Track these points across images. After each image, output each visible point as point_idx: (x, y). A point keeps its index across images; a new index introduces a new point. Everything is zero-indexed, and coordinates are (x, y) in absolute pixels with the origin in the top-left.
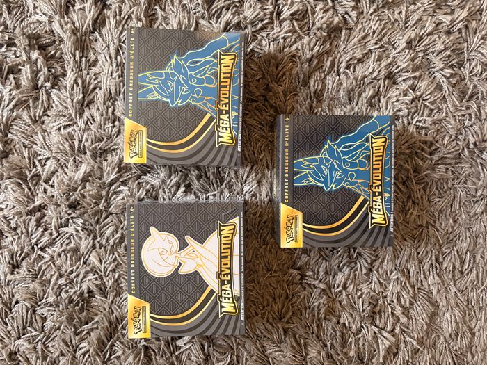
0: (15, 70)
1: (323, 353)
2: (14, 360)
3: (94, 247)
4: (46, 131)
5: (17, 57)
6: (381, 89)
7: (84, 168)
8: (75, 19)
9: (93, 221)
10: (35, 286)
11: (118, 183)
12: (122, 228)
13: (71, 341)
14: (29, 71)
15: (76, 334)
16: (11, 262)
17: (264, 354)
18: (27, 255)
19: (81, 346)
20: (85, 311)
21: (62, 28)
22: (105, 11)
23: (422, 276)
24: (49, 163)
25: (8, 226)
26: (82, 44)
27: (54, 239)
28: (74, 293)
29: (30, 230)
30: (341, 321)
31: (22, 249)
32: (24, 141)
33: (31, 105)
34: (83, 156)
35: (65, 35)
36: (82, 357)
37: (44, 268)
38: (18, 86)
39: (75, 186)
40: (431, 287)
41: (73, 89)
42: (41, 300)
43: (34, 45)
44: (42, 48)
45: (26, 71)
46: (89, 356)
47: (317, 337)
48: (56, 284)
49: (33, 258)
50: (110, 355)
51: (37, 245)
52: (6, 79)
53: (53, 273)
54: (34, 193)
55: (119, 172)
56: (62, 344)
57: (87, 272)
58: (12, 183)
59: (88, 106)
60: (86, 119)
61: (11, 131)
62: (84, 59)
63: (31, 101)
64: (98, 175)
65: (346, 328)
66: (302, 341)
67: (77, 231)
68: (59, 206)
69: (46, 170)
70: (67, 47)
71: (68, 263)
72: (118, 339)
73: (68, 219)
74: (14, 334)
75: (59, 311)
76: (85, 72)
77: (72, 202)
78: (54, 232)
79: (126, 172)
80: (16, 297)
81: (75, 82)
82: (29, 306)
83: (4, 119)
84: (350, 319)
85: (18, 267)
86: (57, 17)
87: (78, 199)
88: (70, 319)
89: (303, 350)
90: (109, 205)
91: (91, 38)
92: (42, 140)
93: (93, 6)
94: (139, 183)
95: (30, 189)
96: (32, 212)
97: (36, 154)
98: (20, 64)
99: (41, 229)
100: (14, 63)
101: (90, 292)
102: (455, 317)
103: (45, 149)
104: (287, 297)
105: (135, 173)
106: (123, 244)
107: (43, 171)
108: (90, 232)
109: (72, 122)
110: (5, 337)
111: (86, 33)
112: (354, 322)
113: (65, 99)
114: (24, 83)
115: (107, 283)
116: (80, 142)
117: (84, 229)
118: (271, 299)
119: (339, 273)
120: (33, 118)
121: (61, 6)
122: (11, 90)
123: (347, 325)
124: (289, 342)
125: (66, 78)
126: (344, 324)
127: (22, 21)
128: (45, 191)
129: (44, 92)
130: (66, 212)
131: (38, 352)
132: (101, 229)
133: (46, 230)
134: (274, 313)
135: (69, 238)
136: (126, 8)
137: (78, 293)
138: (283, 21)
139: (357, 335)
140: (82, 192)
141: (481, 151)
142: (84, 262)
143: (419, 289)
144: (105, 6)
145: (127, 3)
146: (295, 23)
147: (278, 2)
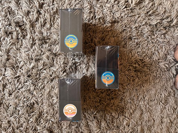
0: (11, 33)
1: (106, 124)
2: (9, 123)
3: (35, 89)
4: (21, 52)
5: (12, 29)
6: (127, 42)
7: (32, 65)
8: (31, 17)
9: (35, 81)
10: (16, 101)
11: (43, 70)
12: (44, 84)
13: (27, 118)
14: (16, 34)
15: (29, 116)
16: (9, 93)
17: (87, 124)
18: (14, 91)
19: (30, 120)
20: (32, 109)
21: (26, 20)
22: (40, 15)
23: (138, 101)
24: (21, 62)
25: (8, 82)
26: (33, 26)
27: (23, 86)
28: (29, 103)
29: (15, 83)
30: (112, 115)
31: (13, 89)
32: (14, 55)
33: (16, 44)
34: (32, 61)
35: (28, 23)
36: (30, 123)
37: (19, 95)
38: (12, 38)
39: (29, 70)
40: (141, 105)
41: (29, 40)
42: (18, 105)
43: (17, 25)
44: (20, 26)
45: (15, 33)
46: (33, 123)
47: (104, 119)
48: (23, 100)
49: (16, 92)
50: (39, 123)
51: (17, 88)
52: (8, 36)
53: (22, 97)
54: (17, 72)
55: (43, 66)
56: (24, 119)
57: (33, 97)
58: (10, 68)
59: (34, 45)
60: (33, 49)
61: (10, 52)
62: (33, 30)
64: (37, 66)
65: (113, 117)
66: (99, 121)
67: (30, 84)
68: (24, 76)
69: (21, 65)
70: (28, 26)
71: (27, 94)
72: (42, 118)
73: (27, 80)
74: (9, 115)
75: (24, 109)
76: (33, 34)
77: (28, 75)
78: (23, 84)
79: (46, 66)
80: (10, 104)
81: (30, 37)
82: (14, 107)
83: (8, 48)
84: (115, 114)
85: (11, 95)
86: (25, 17)
87: (30, 74)
88: (27, 111)
89: (100, 123)
90: (40, 76)
91: (35, 23)
92: (19, 55)
93: (36, 14)
94: (50, 70)
95: (15, 71)
96: (16, 78)
97: (18, 60)
98: (13, 31)
100: (11, 31)
101: (33, 103)
102: (148, 115)
103: (20, 58)
104: (95, 107)
105: (49, 66)
106: (44, 89)
108: (34, 85)
109: (29, 50)
110: (7, 116)
113: (26, 42)
114: (14, 37)
115: (39, 100)
116: (31, 56)
117: (32, 83)
118: (90, 107)
119: (112, 100)
120: (17, 48)
121: (26, 13)
122: (10, 40)
123: (114, 116)
124: (95, 121)
125: (27, 36)
126: (113, 116)
127: (13, 18)
128: (20, 71)
129: (20, 40)
130: (27, 78)
131: (17, 121)
132: (37, 84)
133: (20, 83)
134: (91, 112)
135: (27, 86)
136: (46, 14)
137: (30, 103)
138: (96, 19)
139: (117, 119)
140: (32, 72)
141: (159, 63)
142: (32, 94)
143: (137, 105)
144: (40, 14)
145: (47, 13)
146: (101, 20)
147: (95, 14)
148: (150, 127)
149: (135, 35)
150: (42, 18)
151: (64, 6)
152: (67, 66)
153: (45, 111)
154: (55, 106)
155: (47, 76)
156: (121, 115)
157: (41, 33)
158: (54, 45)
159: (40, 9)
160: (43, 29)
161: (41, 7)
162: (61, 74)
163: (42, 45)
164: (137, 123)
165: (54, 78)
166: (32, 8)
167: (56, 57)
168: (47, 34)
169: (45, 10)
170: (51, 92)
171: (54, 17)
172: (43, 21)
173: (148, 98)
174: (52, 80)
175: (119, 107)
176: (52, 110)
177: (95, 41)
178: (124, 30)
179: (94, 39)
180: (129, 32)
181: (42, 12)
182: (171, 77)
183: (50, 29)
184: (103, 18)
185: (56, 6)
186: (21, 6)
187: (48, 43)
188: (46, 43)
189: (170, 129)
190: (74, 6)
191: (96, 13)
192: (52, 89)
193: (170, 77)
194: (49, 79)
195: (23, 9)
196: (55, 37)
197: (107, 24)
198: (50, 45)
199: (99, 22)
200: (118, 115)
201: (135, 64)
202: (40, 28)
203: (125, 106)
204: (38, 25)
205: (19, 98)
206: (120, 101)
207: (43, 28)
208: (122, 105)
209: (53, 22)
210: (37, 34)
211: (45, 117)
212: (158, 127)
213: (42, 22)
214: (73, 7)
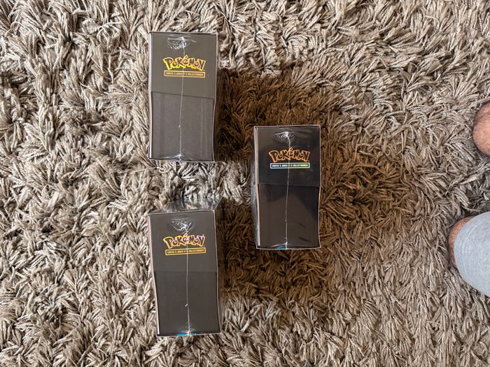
1: (278, 359)
3: (66, 267)
4: (21, 161)
6: (328, 121)
7: (56, 196)
8: (45, 58)
9: (65, 244)
10: (14, 304)
11: (89, 209)
12: (94, 250)
13: (48, 353)
14: (3, 107)
17: (225, 361)
18: (6, 276)
19: (57, 357)
20: (60, 326)
21: (33, 67)
22: (73, 51)
23: (367, 288)
24: (23, 191)
26: (52, 82)
27: (30, 261)
28: (49, 310)
29: (7, 253)
30: (295, 330)
31: (1, 271)
32: (1, 171)
33: (6, 138)
34: (55, 184)
35: (37, 74)
37: (21, 287)
39: (49, 212)
40: (374, 298)
41: (44, 124)
42: (19, 317)
43: (7, 83)
44: (15, 85)
46: (65, 366)
47: (273, 344)
48: (32, 302)
49: (11, 278)
50: (85, 365)
51: (15, 266)
53: (29, 292)
54: (11, 219)
55: (90, 198)
56: (40, 355)
57: (62, 290)
59: (58, 138)
60: (57, 150)
62: (54, 95)
63: (5, 135)
64: (70, 201)
65: (298, 335)
66: (259, 348)
67: (51, 253)
68: (33, 231)
69: (21, 197)
70: (38, 84)
71: (43, 283)
72: (90, 351)
73: (42, 243)
75: (36, 327)
76: (55, 107)
77: (46, 227)
78: (30, 254)
79: (96, 198)
81: (47, 117)
82: (9, 322)
84: (303, 328)
86: (29, 57)
87: (52, 224)
88: (46, 333)
89: (260, 357)
90: (81, 229)
91: (60, 75)
92: (17, 170)
93: (62, 47)
94: (108, 208)
95: (6, 215)
96: (9, 237)
97: (12, 183)
99: (17, 252)
101: (64, 309)
102: (395, 325)
103: (19, 178)
104: (245, 309)
105: (105, 199)
106: (95, 265)
107: (18, 199)
108: (63, 254)
109: (45, 153)
111: (55, 70)
112: (305, 330)
113: (36, 131)
115: (79, 300)
116: (53, 171)
117: (57, 251)
118: (231, 311)
119: (292, 287)
120: (8, 150)
121: (31, 45)
123: (299, 333)
124: (247, 350)
125: (38, 113)
126: (297, 332)
128: (21, 217)
129: (18, 126)
130: (40, 236)
131: (17, 363)
132: (73, 251)
133: (22, 252)
134: (234, 324)
135: (44, 260)
136: (92, 48)
137: (53, 310)
138: (238, 58)
139: (308, 342)
140: (55, 217)
141: (419, 176)
142: (58, 282)
143: (364, 300)
144: (74, 46)
145: (93, 42)
146: (252, 60)
147: (234, 42)
148: (403, 360)
149: (349, 99)
150: (80, 58)
151: (143, 23)
152: (157, 197)
153: (99, 329)
154: (129, 315)
155: (102, 226)
156: (320, 329)
157: (78, 101)
158: (119, 137)
159: (71, 34)
160: (84, 92)
161: (75, 26)
162: (141, 221)
163: (82, 136)
164: (364, 349)
165: (121, 234)
166: (50, 31)
167: (127, 171)
168: (97, 105)
169: (88, 36)
170: (116, 272)
171: (115, 55)
172: (84, 67)
173: (392, 278)
174: (116, 240)
175: (312, 307)
176: (120, 326)
177: (237, 121)
178: (320, 85)
179: (234, 115)
180: (332, 91)
181: (79, 39)
182: (453, 214)
183: (106, 89)
184: (256, 54)
185: (121, 22)
186: (16, 25)
187: (101, 130)
188: (95, 131)
189: (458, 360)
190: (174, 21)
191: (237, 40)
192: (116, 264)
193: (451, 215)
194: (109, 234)
195: (23, 35)
196: (120, 112)
197: (268, 72)
198: (106, 137)
199: (246, 66)
200: (312, 330)
201: (354, 181)
202: (74, 89)
203: (331, 304)
204: (68, 80)
205: (20, 295)
206: (316, 290)
207: (85, 88)
208: (322, 301)
209: (113, 68)
210: (68, 107)
211: (101, 349)
212: (425, 357)
213: (81, 72)
214: (171, 24)
